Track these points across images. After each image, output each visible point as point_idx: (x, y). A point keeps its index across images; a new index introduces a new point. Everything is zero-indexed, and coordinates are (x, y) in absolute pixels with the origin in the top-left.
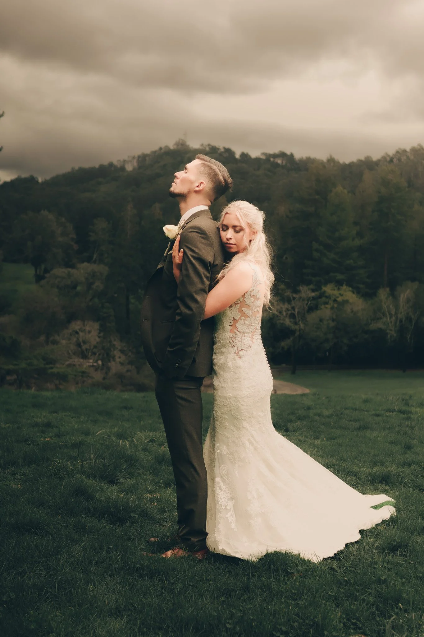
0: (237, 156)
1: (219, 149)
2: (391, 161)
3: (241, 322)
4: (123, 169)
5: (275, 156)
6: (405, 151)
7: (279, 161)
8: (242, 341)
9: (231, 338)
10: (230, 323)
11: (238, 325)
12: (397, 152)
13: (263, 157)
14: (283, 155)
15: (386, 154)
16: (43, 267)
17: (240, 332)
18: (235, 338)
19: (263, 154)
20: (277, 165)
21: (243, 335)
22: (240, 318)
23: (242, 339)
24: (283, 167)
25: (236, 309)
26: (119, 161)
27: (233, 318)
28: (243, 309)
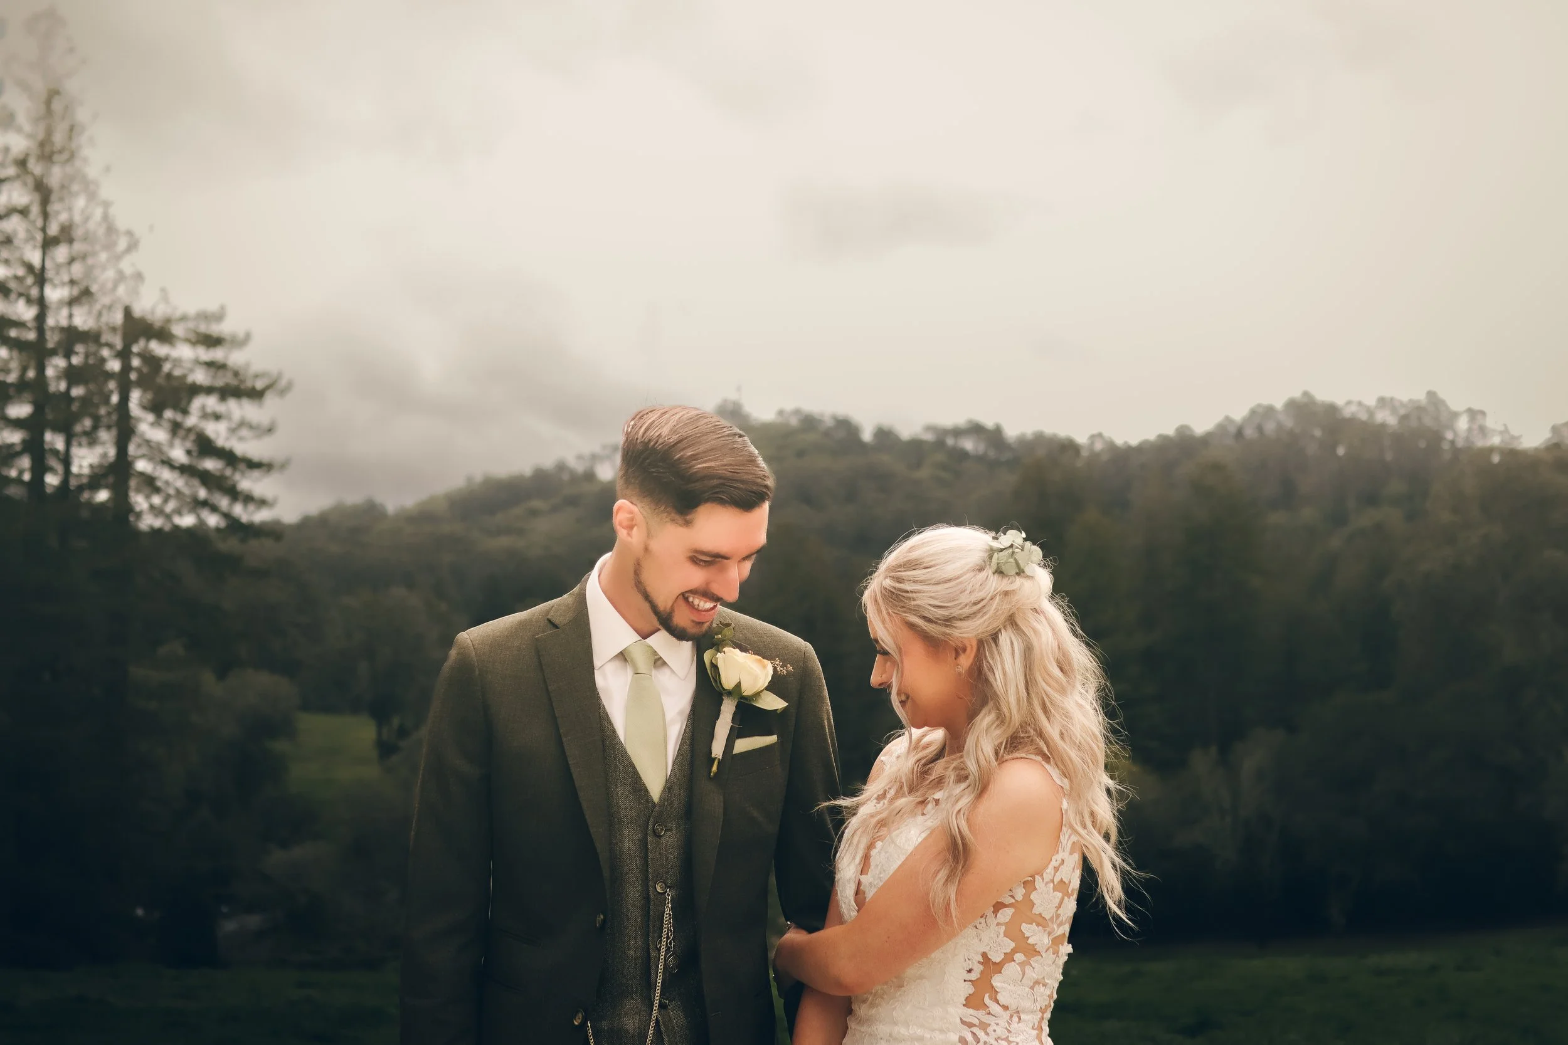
0: (867, 436)
1: (820, 421)
2: (1239, 433)
3: (1011, 969)
4: (590, 476)
5: (957, 432)
6: (1270, 410)
7: (969, 445)
8: (1010, 1039)
9: (970, 1025)
10: (970, 971)
11: (997, 981)
12: (1253, 412)
13: (929, 437)
14: (976, 429)
15: (1227, 418)
16: (396, 721)
17: (1005, 1008)
18: (984, 1026)
19: (929, 428)
20: (963, 455)
21: (1015, 1019)
22: (1009, 957)
23: (1009, 1032)
24: (980, 459)
25: (998, 924)
26: (580, 457)
27: (984, 955)
28: (1025, 927)
